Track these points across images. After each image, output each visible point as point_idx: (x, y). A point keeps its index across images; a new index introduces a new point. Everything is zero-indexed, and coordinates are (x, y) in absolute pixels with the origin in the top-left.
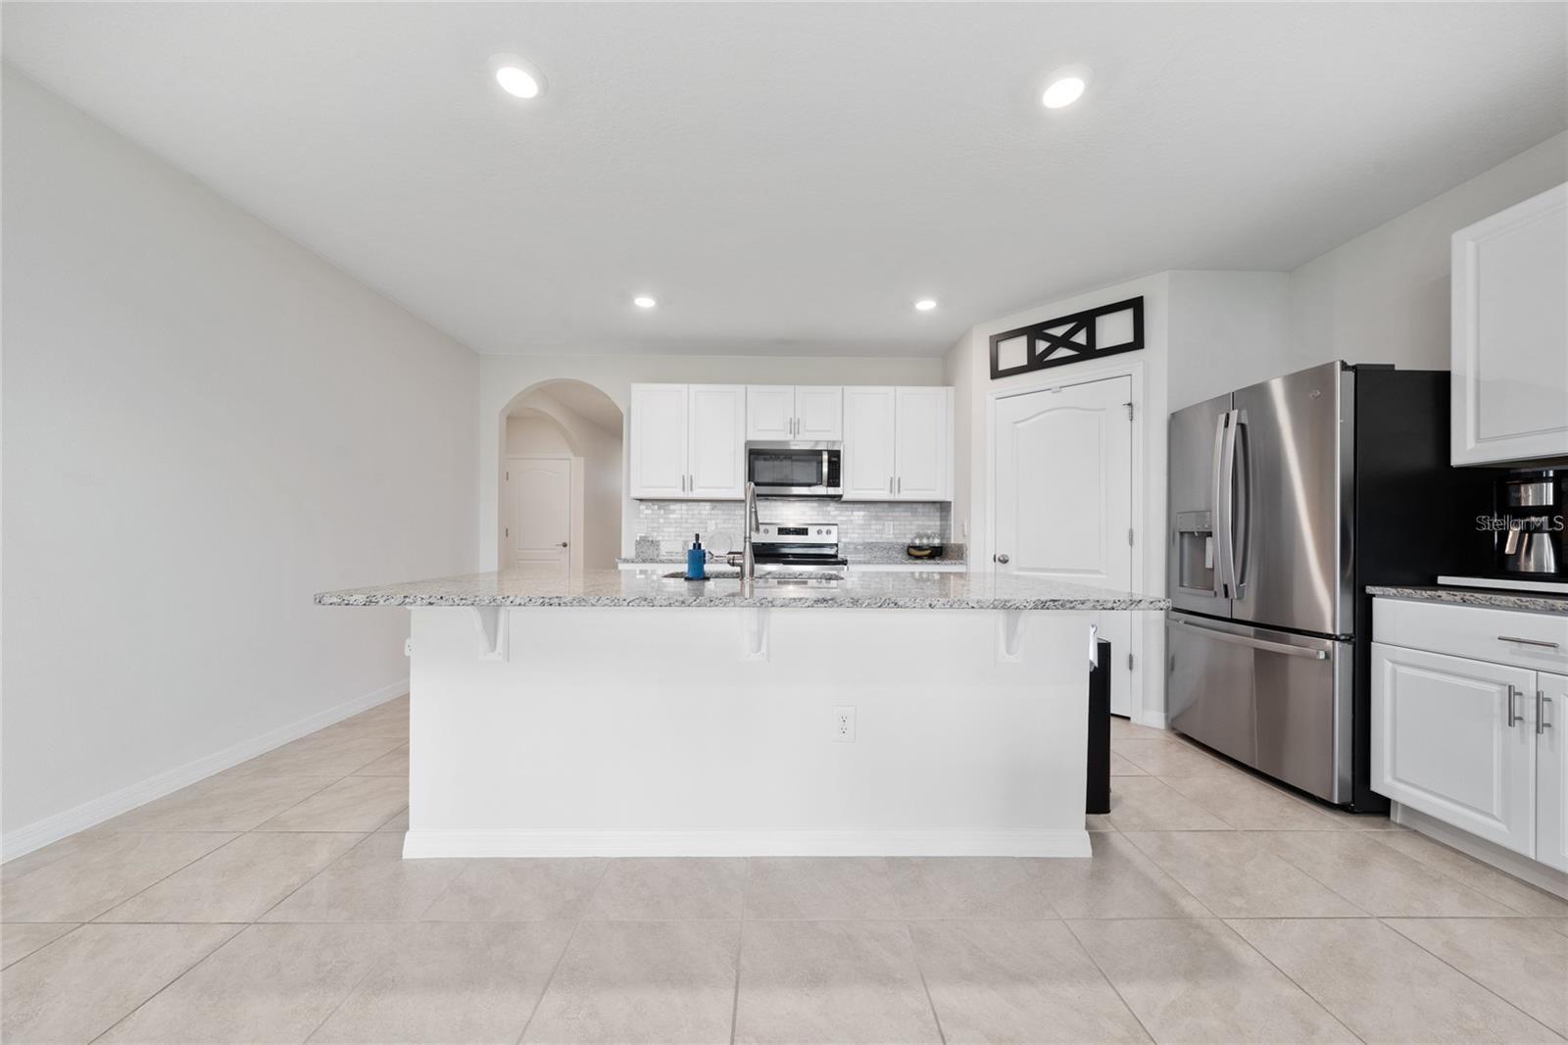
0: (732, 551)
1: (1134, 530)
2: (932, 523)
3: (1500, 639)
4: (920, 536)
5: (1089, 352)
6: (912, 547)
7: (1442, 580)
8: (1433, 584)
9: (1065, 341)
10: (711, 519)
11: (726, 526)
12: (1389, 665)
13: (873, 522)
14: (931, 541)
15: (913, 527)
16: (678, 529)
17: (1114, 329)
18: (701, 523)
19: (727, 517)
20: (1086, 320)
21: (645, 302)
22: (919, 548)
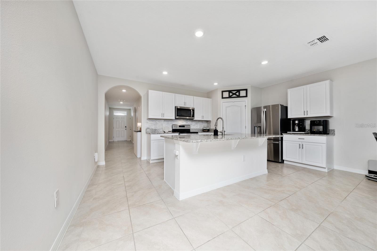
0: (169, 131)
1: (246, 126)
2: (206, 125)
3: (299, 139)
4: (204, 127)
5: (239, 96)
6: (204, 129)
7: (288, 132)
8: (287, 133)
9: (235, 94)
10: (164, 124)
11: (167, 125)
12: (285, 143)
13: (196, 124)
14: (207, 128)
15: (203, 125)
16: (156, 126)
17: (243, 93)
18: (161, 124)
19: (167, 123)
20: (239, 91)
21: (165, 73)
22: (205, 130)
